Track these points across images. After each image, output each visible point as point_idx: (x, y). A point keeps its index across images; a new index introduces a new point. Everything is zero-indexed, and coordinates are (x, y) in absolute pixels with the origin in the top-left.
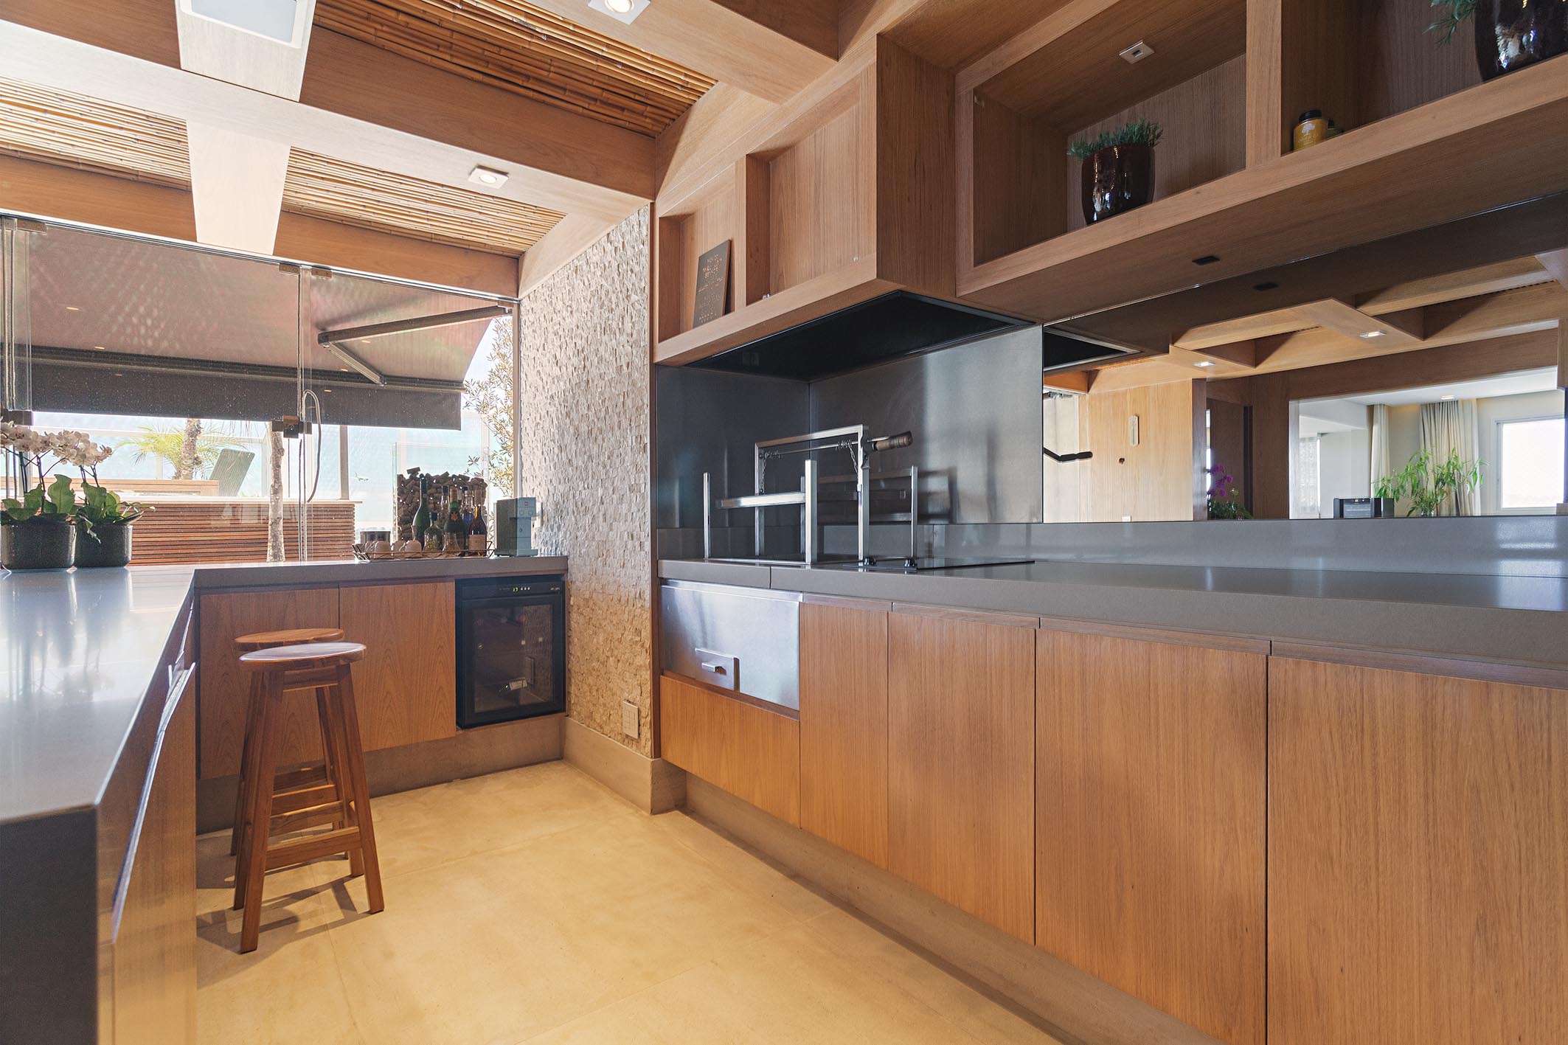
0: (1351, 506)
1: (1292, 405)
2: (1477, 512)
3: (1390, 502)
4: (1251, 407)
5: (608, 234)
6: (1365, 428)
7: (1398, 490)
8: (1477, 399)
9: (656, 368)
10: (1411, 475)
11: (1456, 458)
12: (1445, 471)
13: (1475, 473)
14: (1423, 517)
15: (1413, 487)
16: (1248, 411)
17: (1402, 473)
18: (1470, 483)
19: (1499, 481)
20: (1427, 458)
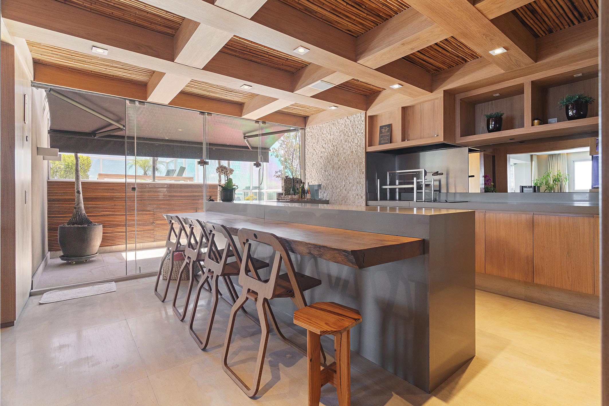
0: (526, 188)
1: (508, 155)
2: (567, 191)
3: (539, 187)
4: (495, 156)
5: (347, 117)
6: (530, 163)
7: (541, 183)
8: (567, 153)
9: (367, 153)
10: (545, 178)
11: (560, 173)
12: (556, 177)
13: (566, 178)
14: (549, 192)
15: (546, 182)
16: (494, 157)
17: (542, 178)
18: (565, 181)
19: (574, 180)
20: (550, 173)
